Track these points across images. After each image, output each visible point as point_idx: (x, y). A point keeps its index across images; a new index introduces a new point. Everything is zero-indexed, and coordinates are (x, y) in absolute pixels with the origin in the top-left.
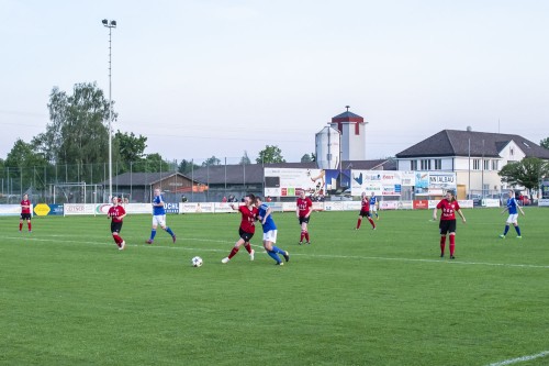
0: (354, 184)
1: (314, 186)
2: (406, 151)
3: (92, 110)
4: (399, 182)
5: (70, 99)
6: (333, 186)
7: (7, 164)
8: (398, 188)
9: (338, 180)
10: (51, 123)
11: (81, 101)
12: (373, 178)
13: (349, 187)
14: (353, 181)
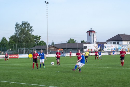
0: (104, 48)
1: (95, 49)
2: (109, 40)
3: (27, 29)
4: (115, 48)
5: (21, 26)
6: (100, 49)
7: (1, 43)
8: (114, 49)
9: (101, 47)
10: (15, 32)
11: (23, 26)
12: (109, 47)
13: (103, 49)
14: (104, 47)
